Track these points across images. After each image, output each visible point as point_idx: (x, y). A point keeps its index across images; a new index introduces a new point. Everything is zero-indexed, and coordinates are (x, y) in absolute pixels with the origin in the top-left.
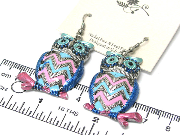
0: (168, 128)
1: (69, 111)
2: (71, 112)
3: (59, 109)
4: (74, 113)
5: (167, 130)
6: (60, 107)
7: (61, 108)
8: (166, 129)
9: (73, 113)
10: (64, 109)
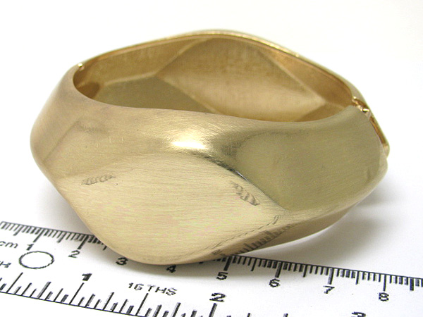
0: (384, 295)
1: (154, 289)
2: (158, 289)
3: (130, 287)
4: (167, 291)
5: (382, 298)
6: (131, 285)
7: (134, 286)
8: (380, 298)
9: (164, 291)
10: (141, 286)
